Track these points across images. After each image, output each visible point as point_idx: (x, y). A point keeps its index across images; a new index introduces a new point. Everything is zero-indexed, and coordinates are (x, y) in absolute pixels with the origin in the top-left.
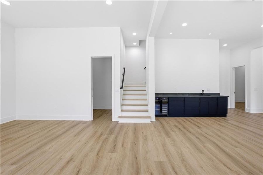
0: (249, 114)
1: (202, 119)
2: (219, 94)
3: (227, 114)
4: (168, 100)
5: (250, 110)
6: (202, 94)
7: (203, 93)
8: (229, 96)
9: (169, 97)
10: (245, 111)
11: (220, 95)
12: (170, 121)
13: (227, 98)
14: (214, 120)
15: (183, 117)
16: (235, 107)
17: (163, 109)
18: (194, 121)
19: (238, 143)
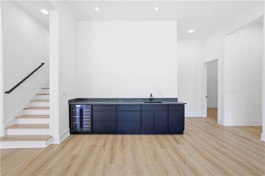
5: (224, 121)
8: (186, 104)
9: (92, 106)
10: (218, 123)
13: (184, 106)
16: (208, 116)
17: (84, 123)
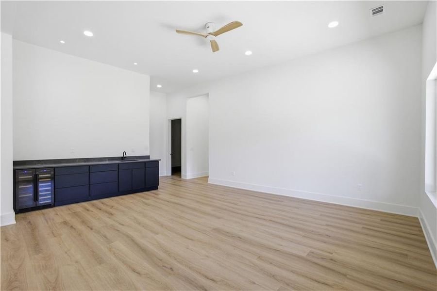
0: (185, 181)
1: (122, 199)
2: (149, 156)
3: (159, 185)
4: (53, 173)
5: (186, 175)
6: (123, 158)
7: (125, 156)
9: (54, 168)
10: (182, 177)
11: (150, 158)
12: (57, 214)
13: (159, 162)
14: (138, 198)
15: (87, 202)
17: (40, 194)
18: (107, 205)
19: (162, 225)
